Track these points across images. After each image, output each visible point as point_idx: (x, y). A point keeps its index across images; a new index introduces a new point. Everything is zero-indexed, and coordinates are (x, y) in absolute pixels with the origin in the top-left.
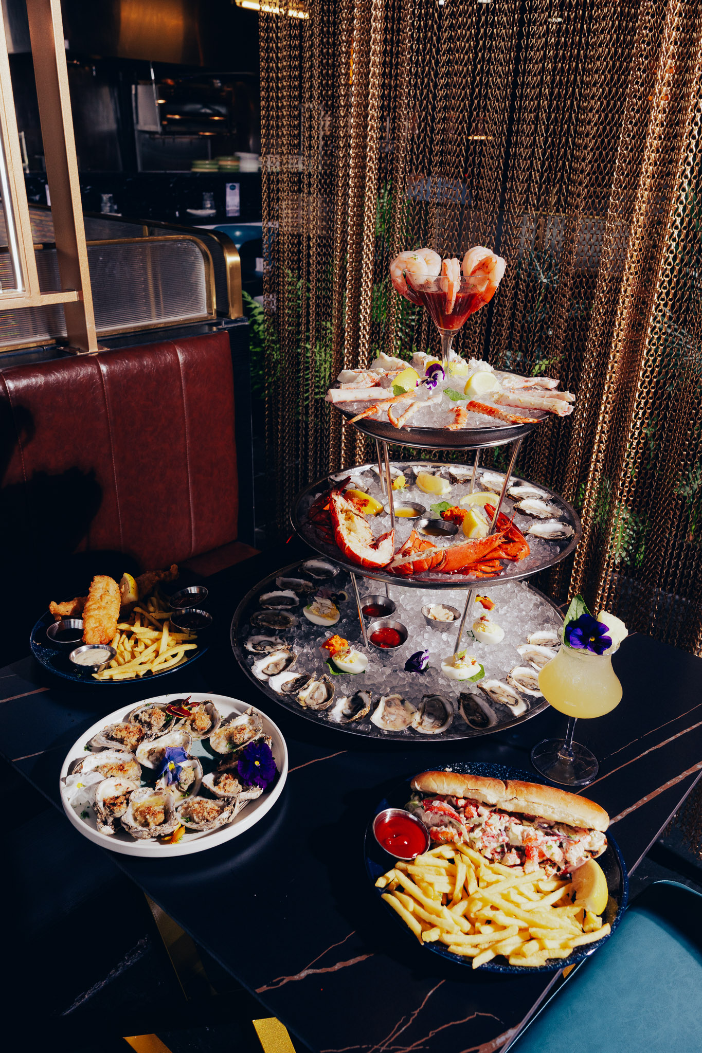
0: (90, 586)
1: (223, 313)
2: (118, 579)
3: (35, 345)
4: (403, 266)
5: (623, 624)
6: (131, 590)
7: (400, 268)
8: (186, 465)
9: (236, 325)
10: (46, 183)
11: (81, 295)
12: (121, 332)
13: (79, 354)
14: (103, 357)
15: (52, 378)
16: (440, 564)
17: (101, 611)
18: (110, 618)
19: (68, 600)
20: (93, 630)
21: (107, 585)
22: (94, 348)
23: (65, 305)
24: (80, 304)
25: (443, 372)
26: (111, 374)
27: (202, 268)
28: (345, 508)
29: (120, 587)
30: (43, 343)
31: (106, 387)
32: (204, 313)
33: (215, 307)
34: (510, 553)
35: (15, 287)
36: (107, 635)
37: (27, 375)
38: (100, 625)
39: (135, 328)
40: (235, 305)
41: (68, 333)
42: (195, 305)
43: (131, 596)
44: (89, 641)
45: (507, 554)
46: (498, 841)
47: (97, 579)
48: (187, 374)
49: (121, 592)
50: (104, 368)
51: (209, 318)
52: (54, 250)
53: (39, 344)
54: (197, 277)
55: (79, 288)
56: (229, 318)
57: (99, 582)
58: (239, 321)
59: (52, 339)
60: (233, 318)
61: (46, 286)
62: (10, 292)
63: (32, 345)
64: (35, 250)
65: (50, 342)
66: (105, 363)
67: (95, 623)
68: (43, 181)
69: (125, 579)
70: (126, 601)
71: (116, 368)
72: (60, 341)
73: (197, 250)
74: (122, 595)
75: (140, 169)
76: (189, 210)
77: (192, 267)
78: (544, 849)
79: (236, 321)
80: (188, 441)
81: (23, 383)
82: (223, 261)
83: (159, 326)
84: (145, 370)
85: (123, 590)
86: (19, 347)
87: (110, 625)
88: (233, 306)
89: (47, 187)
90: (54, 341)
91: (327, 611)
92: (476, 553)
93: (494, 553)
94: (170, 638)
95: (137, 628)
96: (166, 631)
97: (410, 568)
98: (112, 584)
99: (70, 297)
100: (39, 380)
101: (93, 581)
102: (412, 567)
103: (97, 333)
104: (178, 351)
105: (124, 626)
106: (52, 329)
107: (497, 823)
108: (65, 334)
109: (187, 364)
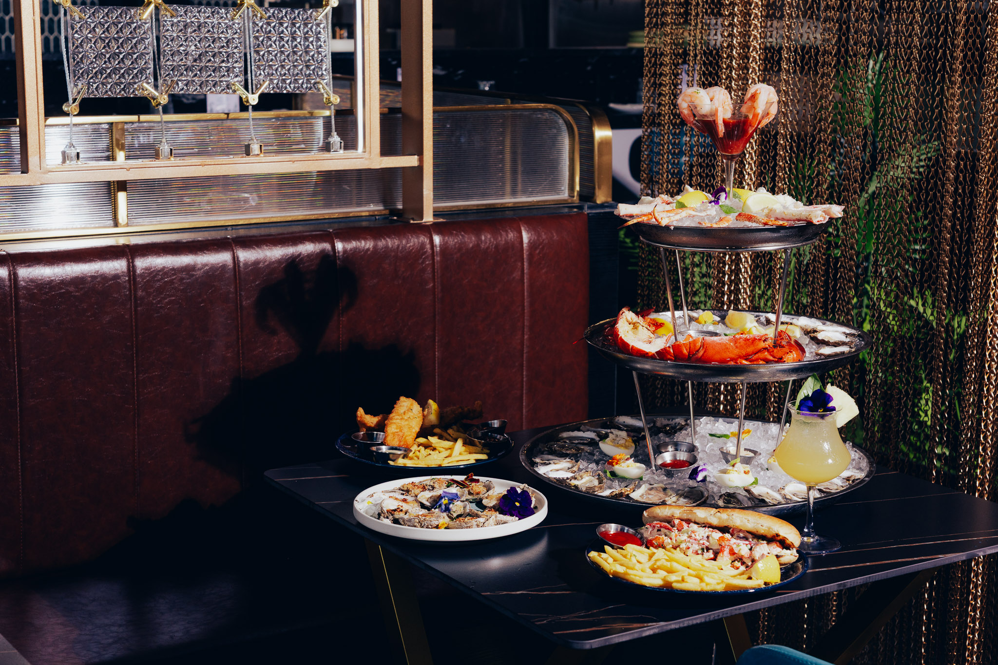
0: (395, 403)
1: (587, 196)
2: (423, 405)
3: (367, 214)
4: (688, 99)
5: (853, 400)
6: (433, 412)
7: (685, 101)
8: (522, 365)
9: (602, 211)
10: (399, 65)
11: (421, 160)
12: (462, 208)
13: (412, 222)
14: (436, 228)
15: (381, 243)
16: (698, 351)
17: (403, 421)
18: (410, 428)
19: (374, 414)
20: (394, 434)
21: (412, 405)
22: (428, 218)
23: (404, 169)
24: (419, 170)
25: (726, 193)
26: (444, 247)
27: (566, 142)
28: (634, 321)
29: (423, 410)
30: (376, 213)
31: (437, 258)
32: (564, 195)
33: (577, 188)
34: (775, 355)
35: (356, 149)
36: (406, 441)
37: (357, 238)
38: (401, 431)
39: (478, 205)
40: (603, 187)
41: (403, 205)
42: (554, 186)
43: (433, 418)
44: (389, 442)
45: (774, 357)
46: (699, 544)
47: (402, 399)
48: (531, 256)
49: (423, 415)
50: (437, 239)
51: (570, 201)
52: (399, 115)
53: (371, 213)
54: (559, 152)
55: (420, 153)
56: (595, 202)
57: (405, 401)
58: (607, 207)
59: (385, 209)
60: (599, 202)
61: (387, 149)
62: (350, 153)
63: (364, 214)
64: (381, 114)
65: (384, 212)
66: (438, 233)
67: (397, 429)
68: (394, 63)
69: (429, 405)
70: (427, 423)
71: (452, 241)
72: (394, 212)
73: (561, 121)
74: (424, 417)
75: (552, 44)
76: (612, 105)
77: (554, 141)
78: (734, 547)
79: (602, 206)
80: (526, 337)
81: (353, 245)
82: (592, 135)
83: (507, 205)
84: (483, 246)
85: (425, 413)
86: (351, 215)
87: (409, 433)
88: (599, 188)
89: (399, 71)
90: (387, 212)
91: (622, 442)
92: (737, 347)
93: (759, 354)
94: (464, 448)
95: (434, 440)
96: (460, 442)
97: (670, 352)
98: (416, 408)
99: (411, 161)
100: (367, 244)
101: (399, 400)
102: (672, 351)
103: (434, 208)
104: (522, 228)
105: (422, 440)
106: (386, 199)
107: (702, 532)
108: (400, 207)
109: (532, 245)
